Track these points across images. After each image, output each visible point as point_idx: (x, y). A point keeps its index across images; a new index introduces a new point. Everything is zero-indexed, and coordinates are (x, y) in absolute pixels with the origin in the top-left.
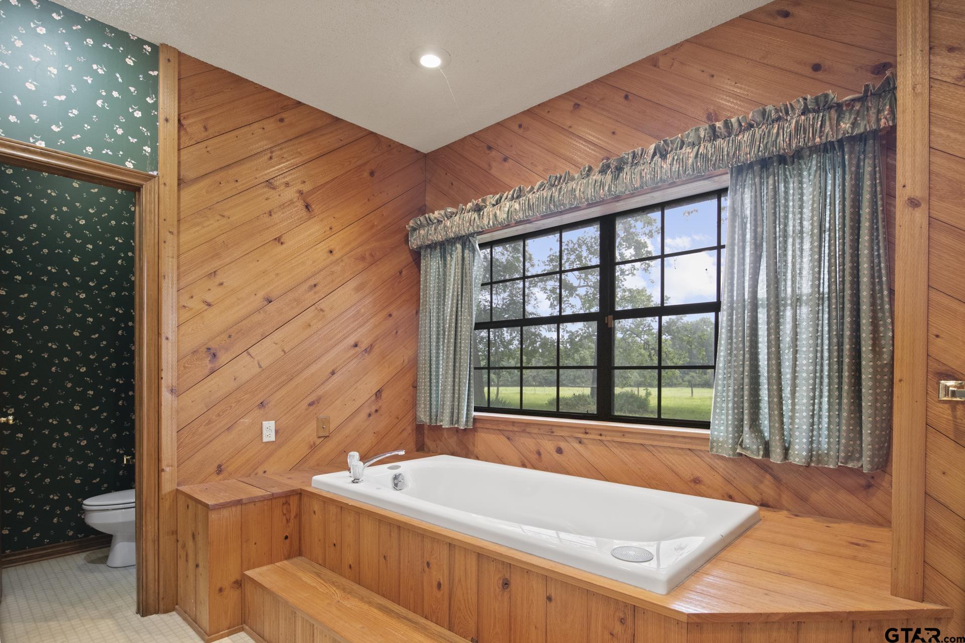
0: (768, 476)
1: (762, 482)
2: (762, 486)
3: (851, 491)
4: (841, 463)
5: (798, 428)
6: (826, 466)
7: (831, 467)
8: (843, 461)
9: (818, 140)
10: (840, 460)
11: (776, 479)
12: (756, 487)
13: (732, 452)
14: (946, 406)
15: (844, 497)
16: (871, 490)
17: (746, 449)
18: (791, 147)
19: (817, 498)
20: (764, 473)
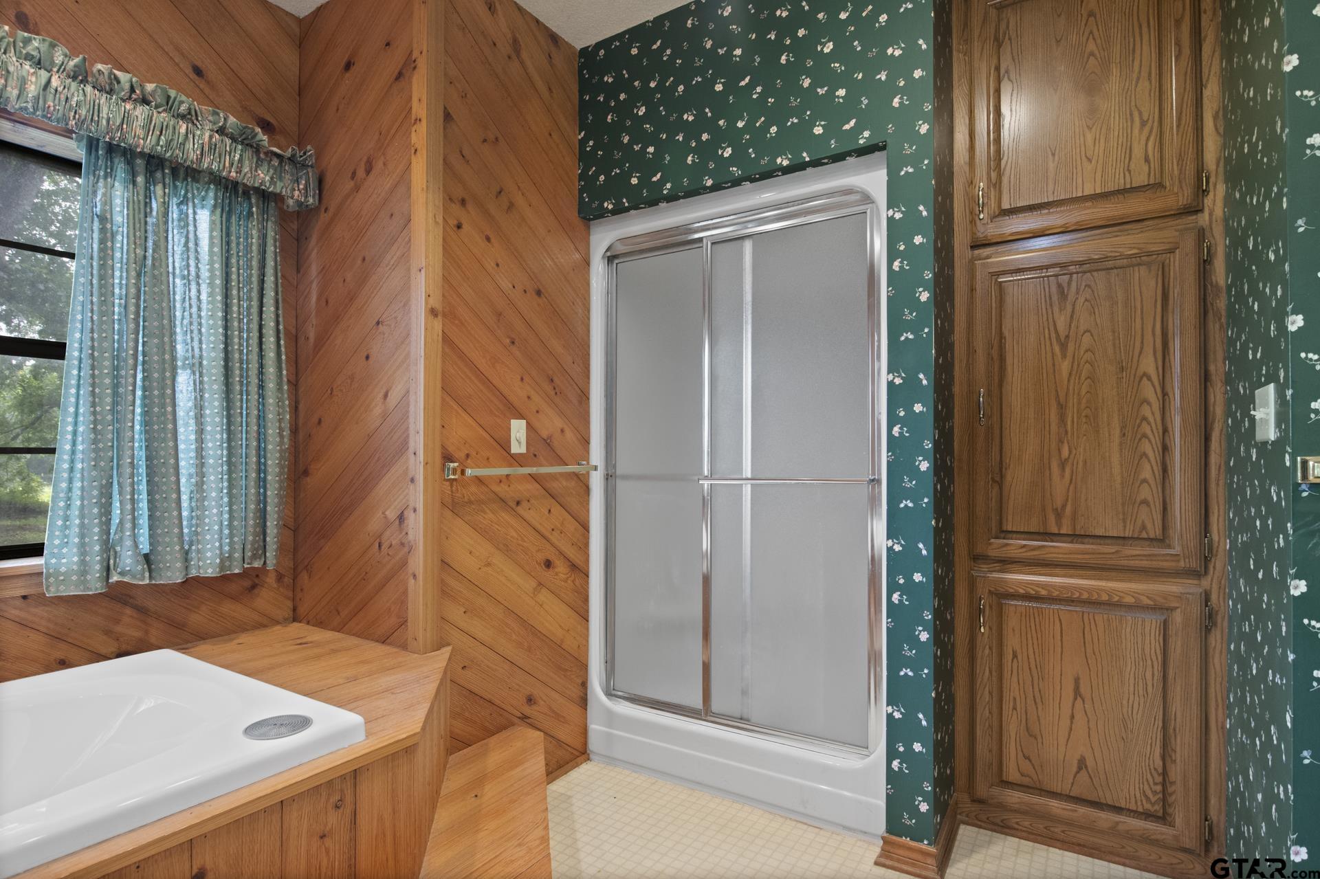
0: (128, 611)
1: (117, 622)
2: (119, 629)
3: (234, 598)
4: (248, 564)
5: (208, 530)
6: (228, 572)
7: (237, 571)
8: (249, 561)
9: (233, 174)
10: (246, 561)
11: (142, 611)
12: (108, 632)
13: (99, 585)
14: (448, 483)
15: (228, 608)
16: (256, 591)
17: (122, 574)
18: (200, 160)
19: (197, 619)
20: (125, 603)
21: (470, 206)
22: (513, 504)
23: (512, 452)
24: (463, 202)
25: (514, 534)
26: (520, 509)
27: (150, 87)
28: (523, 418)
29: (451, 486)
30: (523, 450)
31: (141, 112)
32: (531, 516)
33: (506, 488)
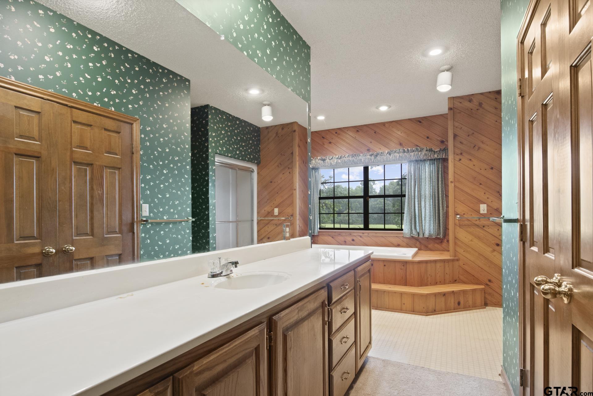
0: (418, 242)
3: (438, 244)
5: (426, 228)
7: (434, 237)
8: (437, 236)
9: (430, 158)
11: (420, 242)
13: (409, 236)
14: (458, 220)
15: (436, 245)
16: (442, 243)
17: (413, 234)
18: (423, 158)
19: (430, 246)
20: (417, 241)
21: (464, 154)
22: (482, 227)
23: (481, 213)
24: (461, 154)
25: (482, 234)
26: (484, 228)
27: (414, 149)
28: (485, 203)
29: (459, 221)
30: (486, 212)
31: (412, 154)
32: (490, 230)
33: (479, 222)
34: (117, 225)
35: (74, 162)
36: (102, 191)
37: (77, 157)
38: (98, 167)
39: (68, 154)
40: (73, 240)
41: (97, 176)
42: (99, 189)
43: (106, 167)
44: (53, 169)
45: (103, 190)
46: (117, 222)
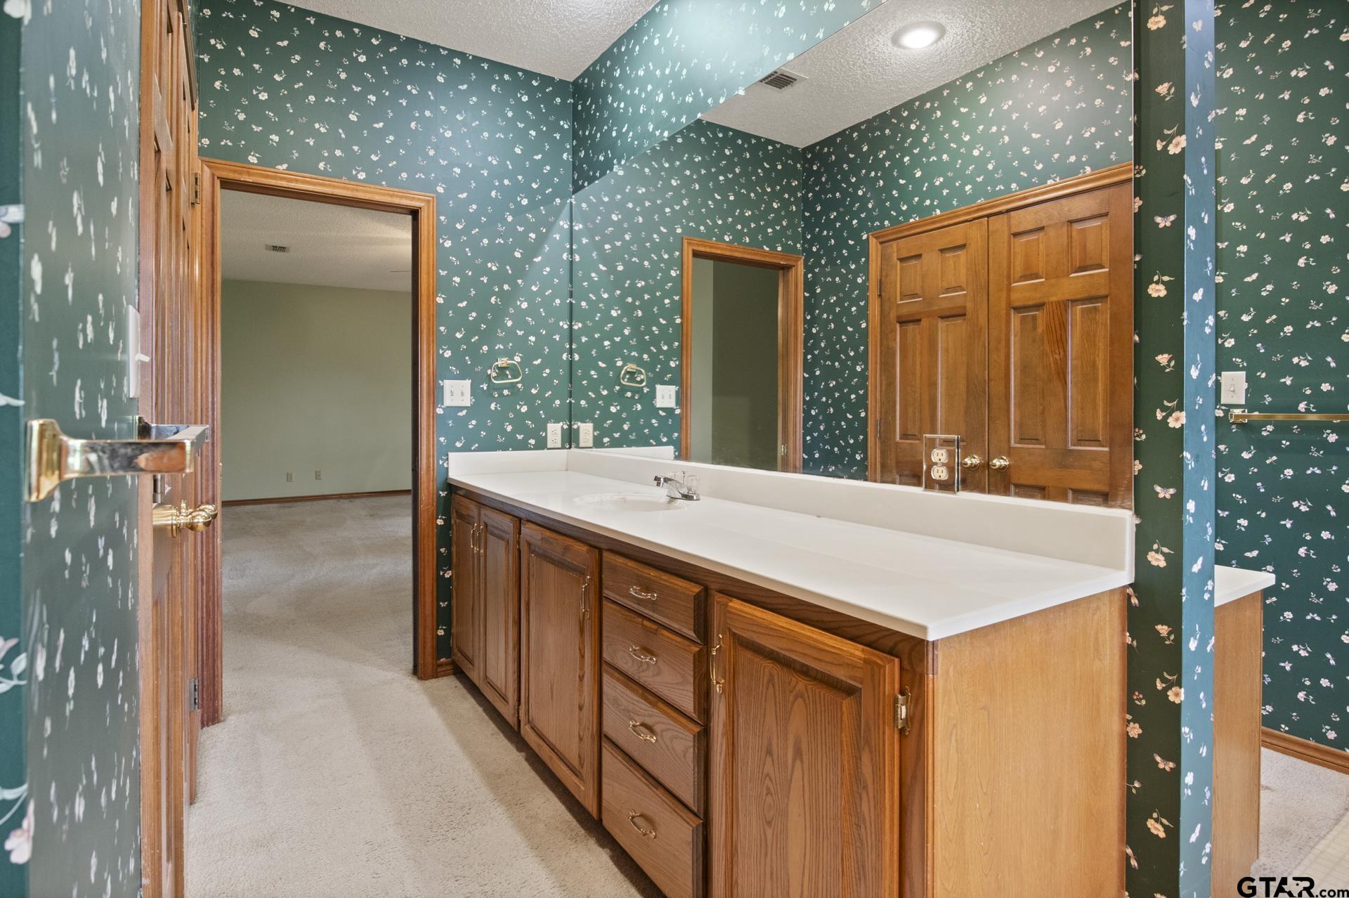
34: (1101, 427)
35: (1014, 308)
36: (1062, 353)
37: (1018, 298)
38: (1054, 307)
39: (1004, 295)
40: (1010, 447)
41: (1053, 326)
42: (1057, 351)
43: (1073, 301)
44: (981, 329)
45: (1065, 352)
46: (1101, 420)
